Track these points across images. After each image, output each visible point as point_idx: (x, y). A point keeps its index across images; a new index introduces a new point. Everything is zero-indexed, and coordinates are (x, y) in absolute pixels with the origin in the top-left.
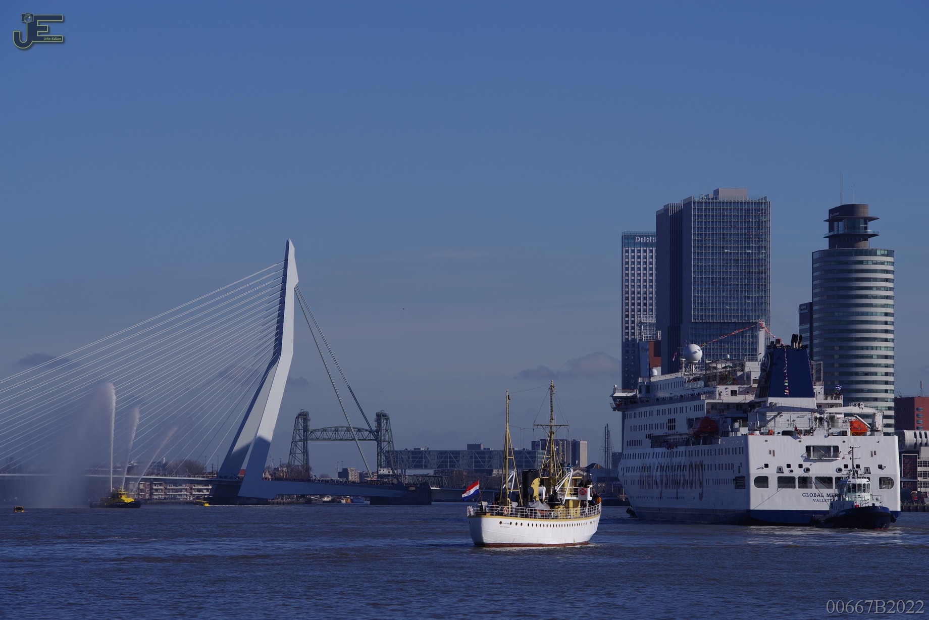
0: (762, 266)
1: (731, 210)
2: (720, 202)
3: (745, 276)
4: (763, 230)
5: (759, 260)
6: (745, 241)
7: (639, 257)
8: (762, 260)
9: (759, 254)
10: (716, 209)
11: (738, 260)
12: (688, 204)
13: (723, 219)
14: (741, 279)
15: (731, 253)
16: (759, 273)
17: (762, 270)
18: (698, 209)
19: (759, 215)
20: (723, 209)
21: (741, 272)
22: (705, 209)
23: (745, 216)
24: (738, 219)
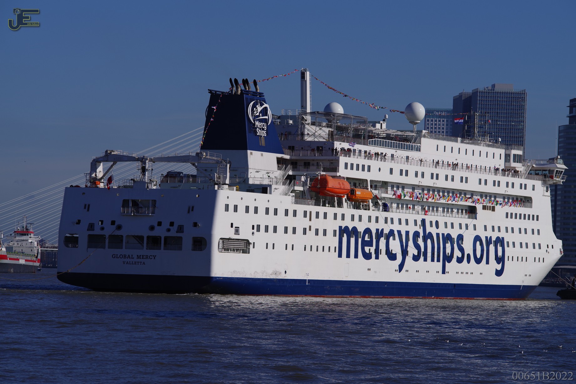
1: (502, 97)
3: (510, 139)
4: (523, 110)
10: (493, 97)
13: (498, 103)
17: (521, 135)
19: (520, 101)
20: (498, 97)
22: (486, 97)
23: (511, 101)
24: (507, 103)
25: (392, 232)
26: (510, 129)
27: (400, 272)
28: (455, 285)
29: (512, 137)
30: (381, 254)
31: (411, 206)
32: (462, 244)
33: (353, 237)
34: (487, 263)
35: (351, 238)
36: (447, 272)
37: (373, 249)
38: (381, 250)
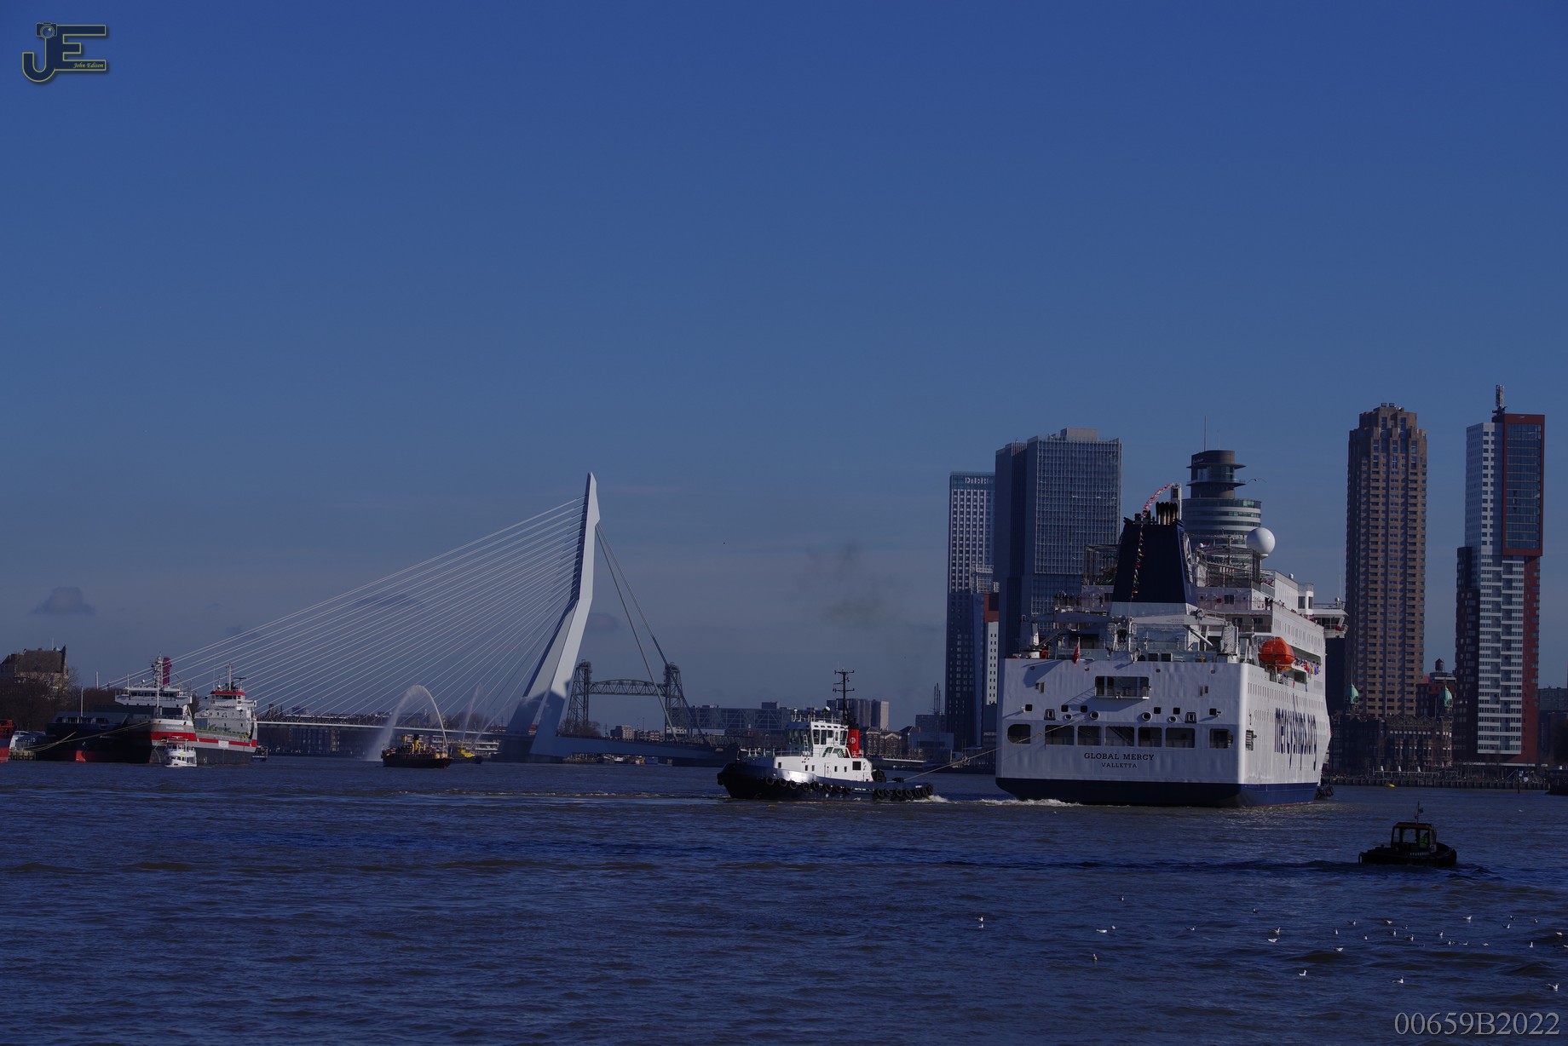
0: (1112, 514)
2: (1068, 443)
5: (1108, 507)
6: (1095, 486)
7: (969, 500)
8: (1112, 507)
9: (1109, 501)
11: (1086, 507)
12: (1033, 444)
14: (1090, 527)
15: (1078, 499)
16: (1108, 521)
18: (1044, 451)
21: (1090, 520)
26: (1094, 507)
29: (1097, 521)
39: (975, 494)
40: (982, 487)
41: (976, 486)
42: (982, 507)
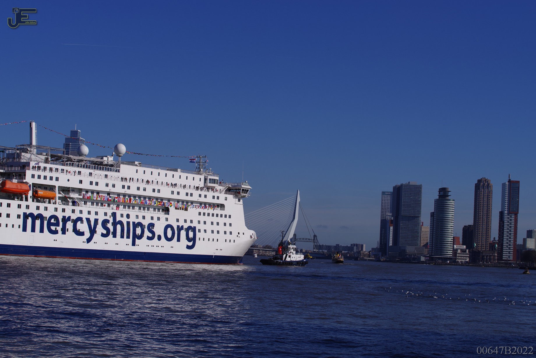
2: (410, 185)
5: (419, 200)
6: (416, 195)
7: (386, 198)
11: (414, 200)
15: (412, 198)
16: (419, 204)
18: (404, 187)
21: (415, 203)
25: (80, 219)
27: (88, 243)
28: (145, 253)
30: (68, 231)
31: (107, 205)
32: (153, 229)
33: (38, 220)
34: (179, 240)
35: (36, 220)
36: (137, 245)
37: (59, 229)
38: (68, 229)
39: (388, 196)
40: (389, 195)
41: (388, 195)
42: (389, 199)
